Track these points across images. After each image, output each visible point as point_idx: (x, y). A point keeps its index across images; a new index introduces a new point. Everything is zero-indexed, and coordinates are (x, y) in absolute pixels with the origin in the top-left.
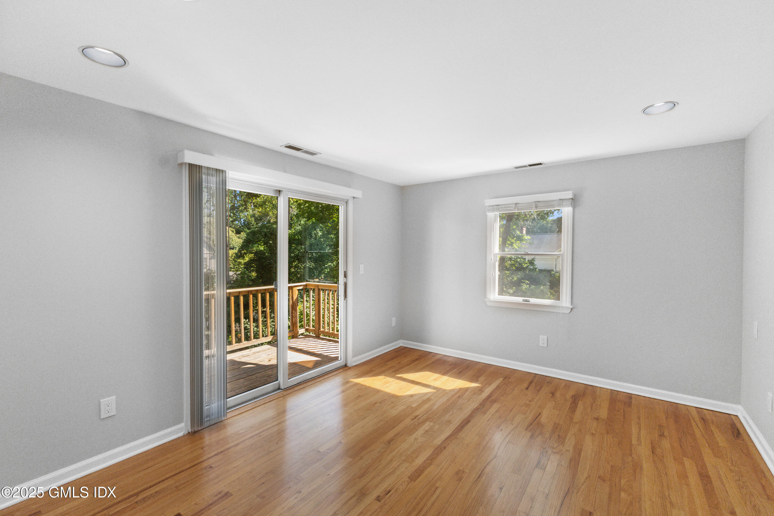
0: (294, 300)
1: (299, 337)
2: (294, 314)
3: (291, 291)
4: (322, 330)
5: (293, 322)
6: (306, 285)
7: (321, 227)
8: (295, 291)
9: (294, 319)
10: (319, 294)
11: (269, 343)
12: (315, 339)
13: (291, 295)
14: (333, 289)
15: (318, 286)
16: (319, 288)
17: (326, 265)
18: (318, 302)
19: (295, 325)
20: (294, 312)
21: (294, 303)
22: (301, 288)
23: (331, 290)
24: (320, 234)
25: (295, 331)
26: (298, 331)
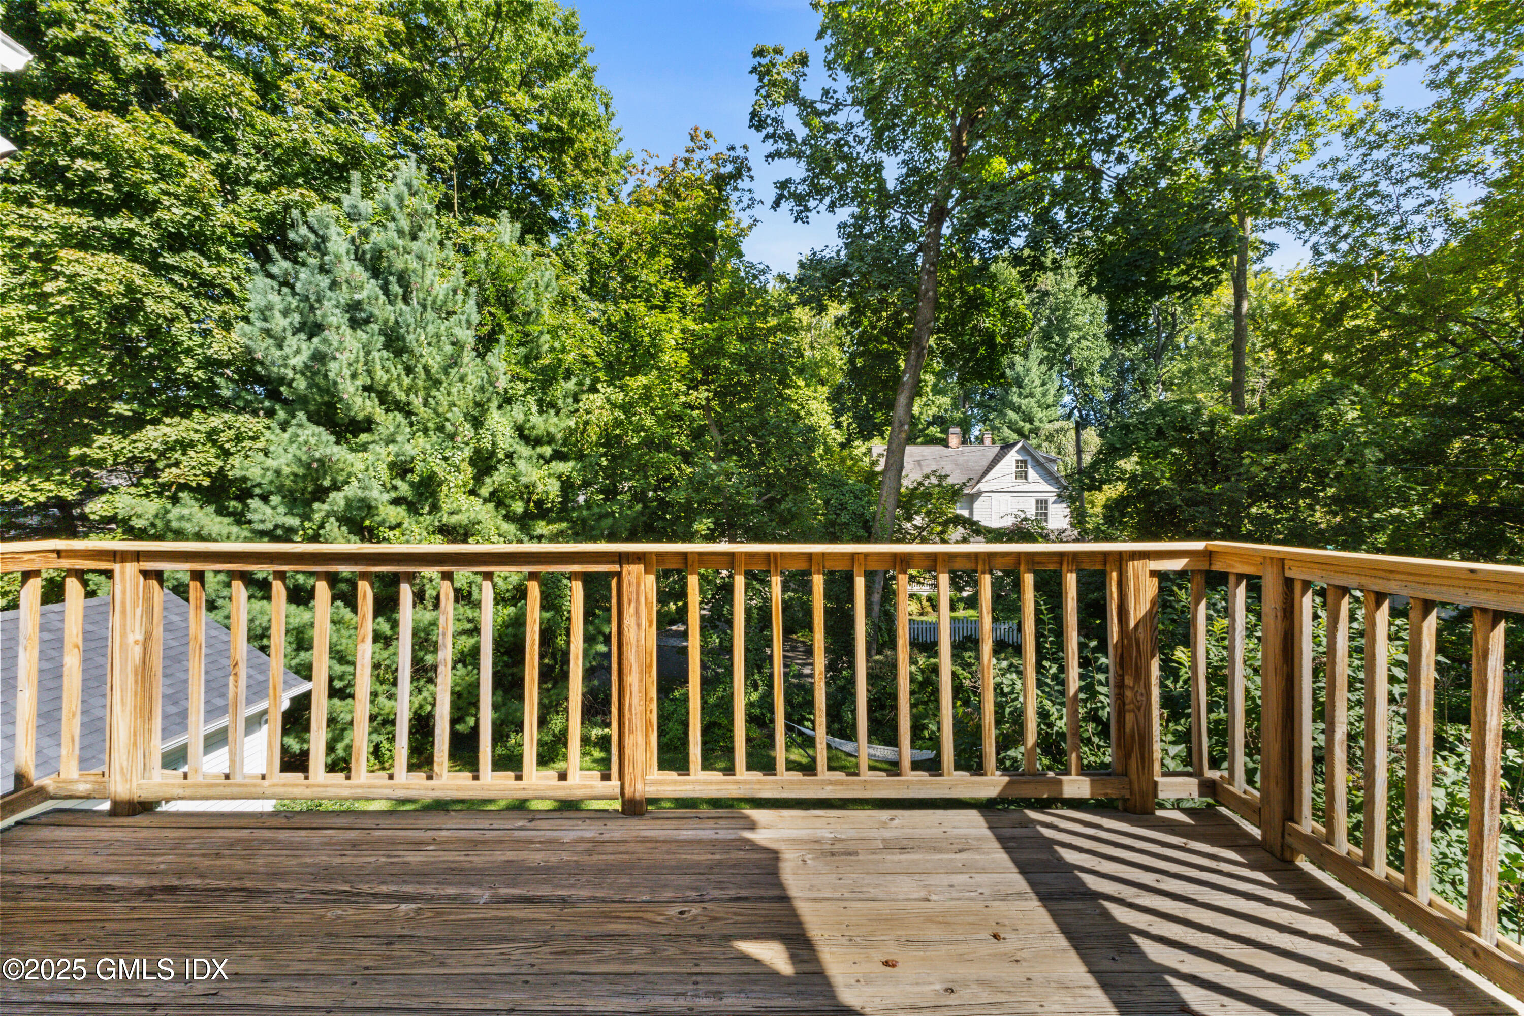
0: (1132, 624)
1: (1159, 813)
2: (1128, 694)
3: (1114, 574)
4: (1308, 825)
5: (1128, 730)
6: (1209, 555)
7: (1356, 394)
8: (1137, 577)
9: (1129, 718)
10: (1289, 612)
11: (985, 806)
12: (1252, 867)
13: (1115, 595)
14: (1404, 592)
15: (1281, 562)
16: (1288, 574)
17: (1377, 515)
18: (1279, 657)
19: (1136, 747)
20: (1129, 681)
21: (1130, 639)
22: (1177, 565)
23: (1380, 598)
24: (1352, 415)
25: (1134, 776)
26: (1156, 784)
